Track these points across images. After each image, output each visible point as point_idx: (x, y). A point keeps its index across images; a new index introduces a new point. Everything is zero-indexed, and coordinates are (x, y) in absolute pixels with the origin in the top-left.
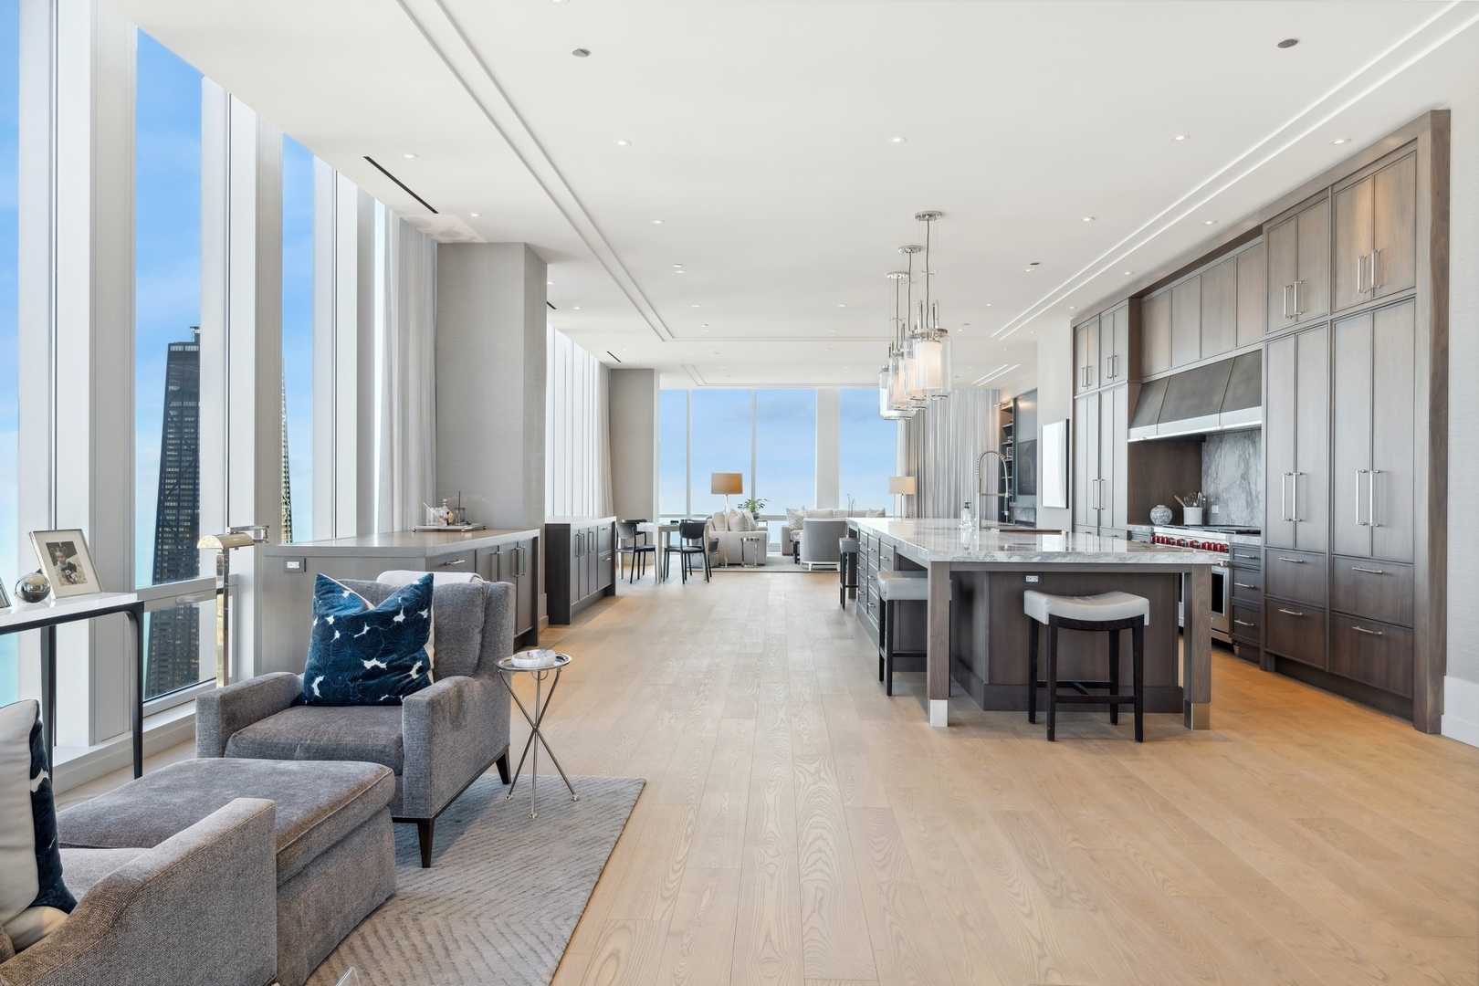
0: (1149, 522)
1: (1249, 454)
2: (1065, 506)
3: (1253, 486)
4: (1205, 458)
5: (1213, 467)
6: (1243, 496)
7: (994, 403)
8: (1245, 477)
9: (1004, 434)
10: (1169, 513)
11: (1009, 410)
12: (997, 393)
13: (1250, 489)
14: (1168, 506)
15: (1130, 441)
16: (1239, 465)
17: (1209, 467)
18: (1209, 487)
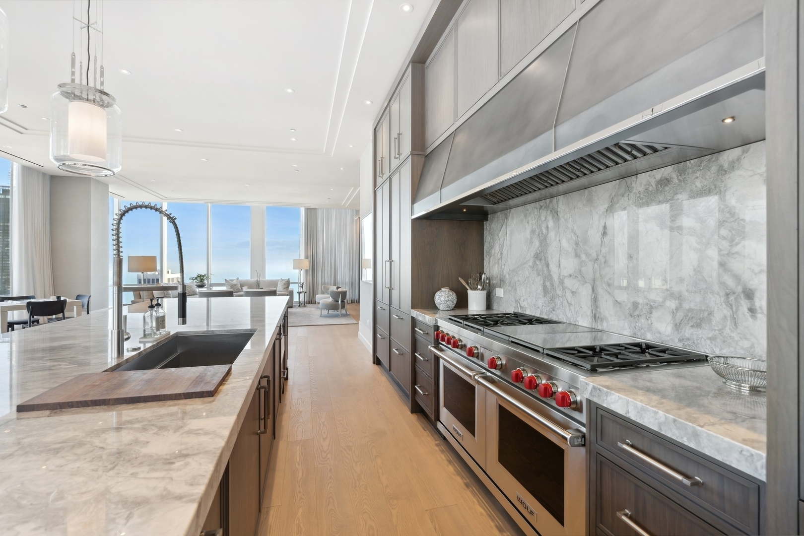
0: (433, 309)
1: (547, 228)
3: (553, 268)
4: (487, 238)
5: (497, 248)
6: (539, 280)
8: (540, 256)
10: (453, 297)
13: (549, 271)
14: (452, 289)
15: (413, 218)
16: (531, 242)
17: (492, 247)
18: (491, 268)
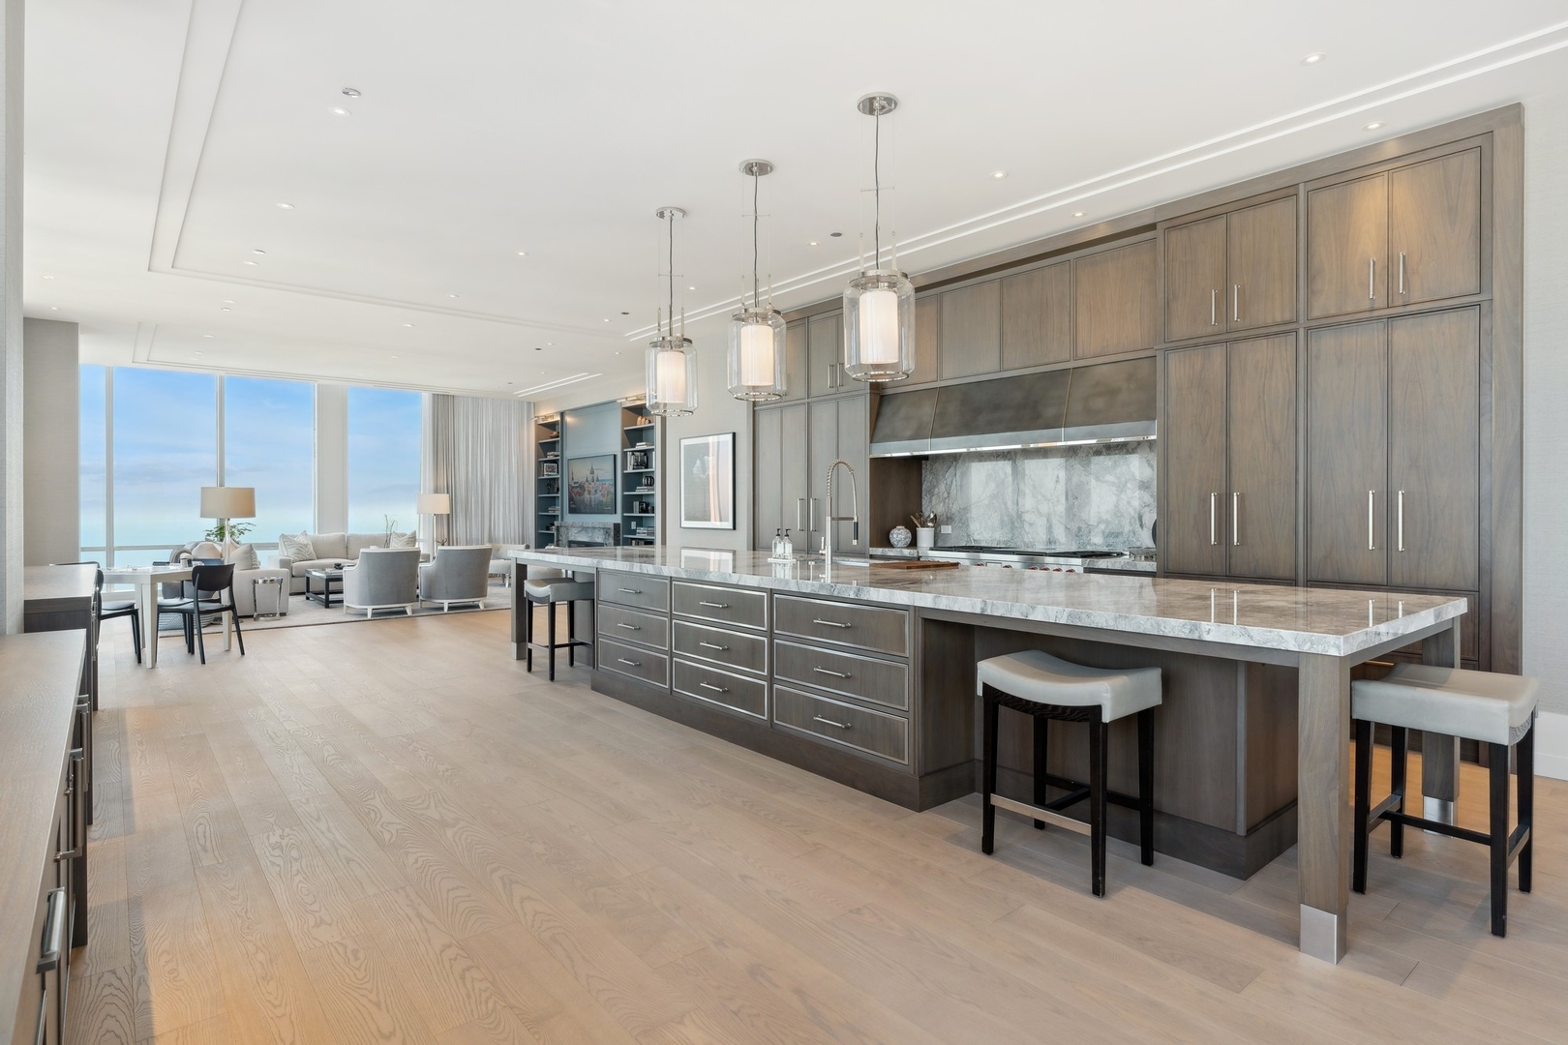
0: (890, 545)
2: (731, 527)
4: (927, 477)
6: (996, 517)
7: (529, 419)
8: (997, 496)
9: (541, 450)
10: (906, 534)
11: (552, 426)
12: (532, 405)
13: (1007, 508)
14: (904, 528)
15: (871, 456)
17: (934, 487)
18: (936, 506)
